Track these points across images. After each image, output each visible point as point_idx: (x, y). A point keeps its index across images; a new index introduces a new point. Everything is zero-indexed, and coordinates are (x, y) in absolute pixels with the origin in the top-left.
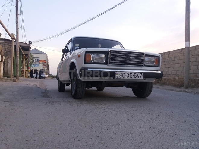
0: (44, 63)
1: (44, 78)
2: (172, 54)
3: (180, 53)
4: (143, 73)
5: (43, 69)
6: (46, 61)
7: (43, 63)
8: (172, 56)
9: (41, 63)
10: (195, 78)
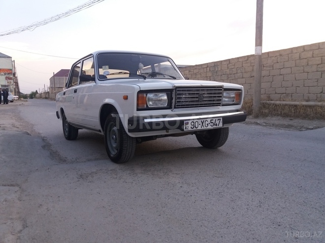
0: (8, 74)
1: (12, 101)
2: (233, 64)
3: (246, 62)
4: (221, 118)
5: (8, 86)
6: (11, 70)
7: (5, 74)
8: (233, 67)
9: (3, 73)
10: (268, 102)
